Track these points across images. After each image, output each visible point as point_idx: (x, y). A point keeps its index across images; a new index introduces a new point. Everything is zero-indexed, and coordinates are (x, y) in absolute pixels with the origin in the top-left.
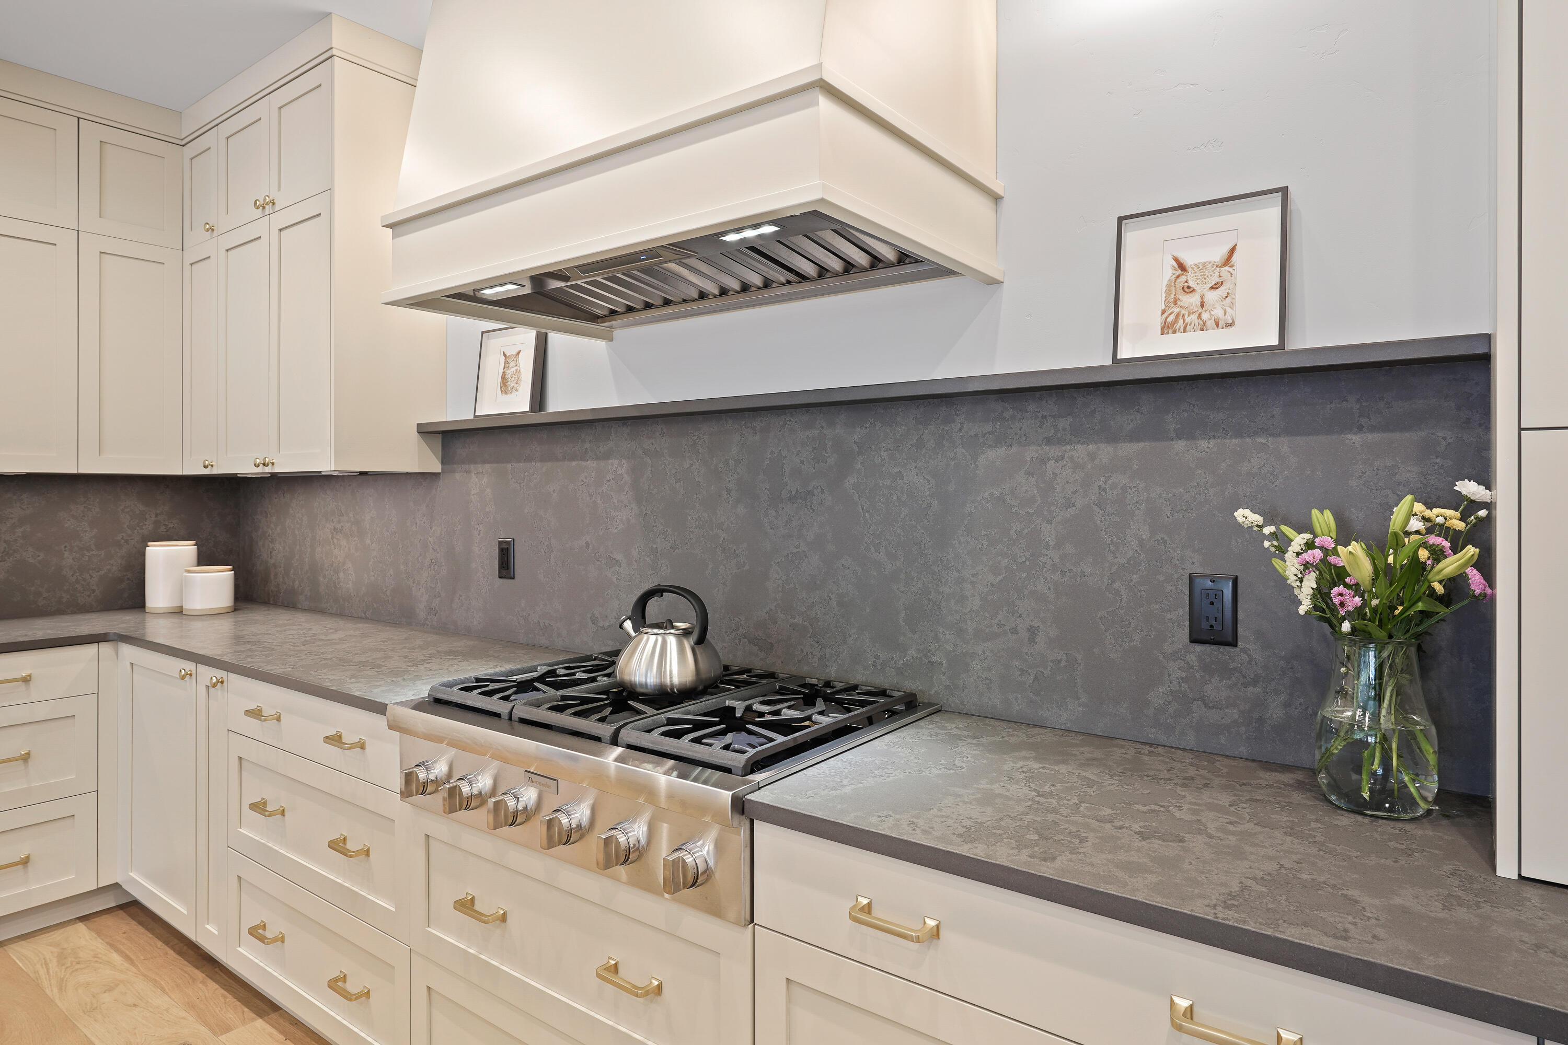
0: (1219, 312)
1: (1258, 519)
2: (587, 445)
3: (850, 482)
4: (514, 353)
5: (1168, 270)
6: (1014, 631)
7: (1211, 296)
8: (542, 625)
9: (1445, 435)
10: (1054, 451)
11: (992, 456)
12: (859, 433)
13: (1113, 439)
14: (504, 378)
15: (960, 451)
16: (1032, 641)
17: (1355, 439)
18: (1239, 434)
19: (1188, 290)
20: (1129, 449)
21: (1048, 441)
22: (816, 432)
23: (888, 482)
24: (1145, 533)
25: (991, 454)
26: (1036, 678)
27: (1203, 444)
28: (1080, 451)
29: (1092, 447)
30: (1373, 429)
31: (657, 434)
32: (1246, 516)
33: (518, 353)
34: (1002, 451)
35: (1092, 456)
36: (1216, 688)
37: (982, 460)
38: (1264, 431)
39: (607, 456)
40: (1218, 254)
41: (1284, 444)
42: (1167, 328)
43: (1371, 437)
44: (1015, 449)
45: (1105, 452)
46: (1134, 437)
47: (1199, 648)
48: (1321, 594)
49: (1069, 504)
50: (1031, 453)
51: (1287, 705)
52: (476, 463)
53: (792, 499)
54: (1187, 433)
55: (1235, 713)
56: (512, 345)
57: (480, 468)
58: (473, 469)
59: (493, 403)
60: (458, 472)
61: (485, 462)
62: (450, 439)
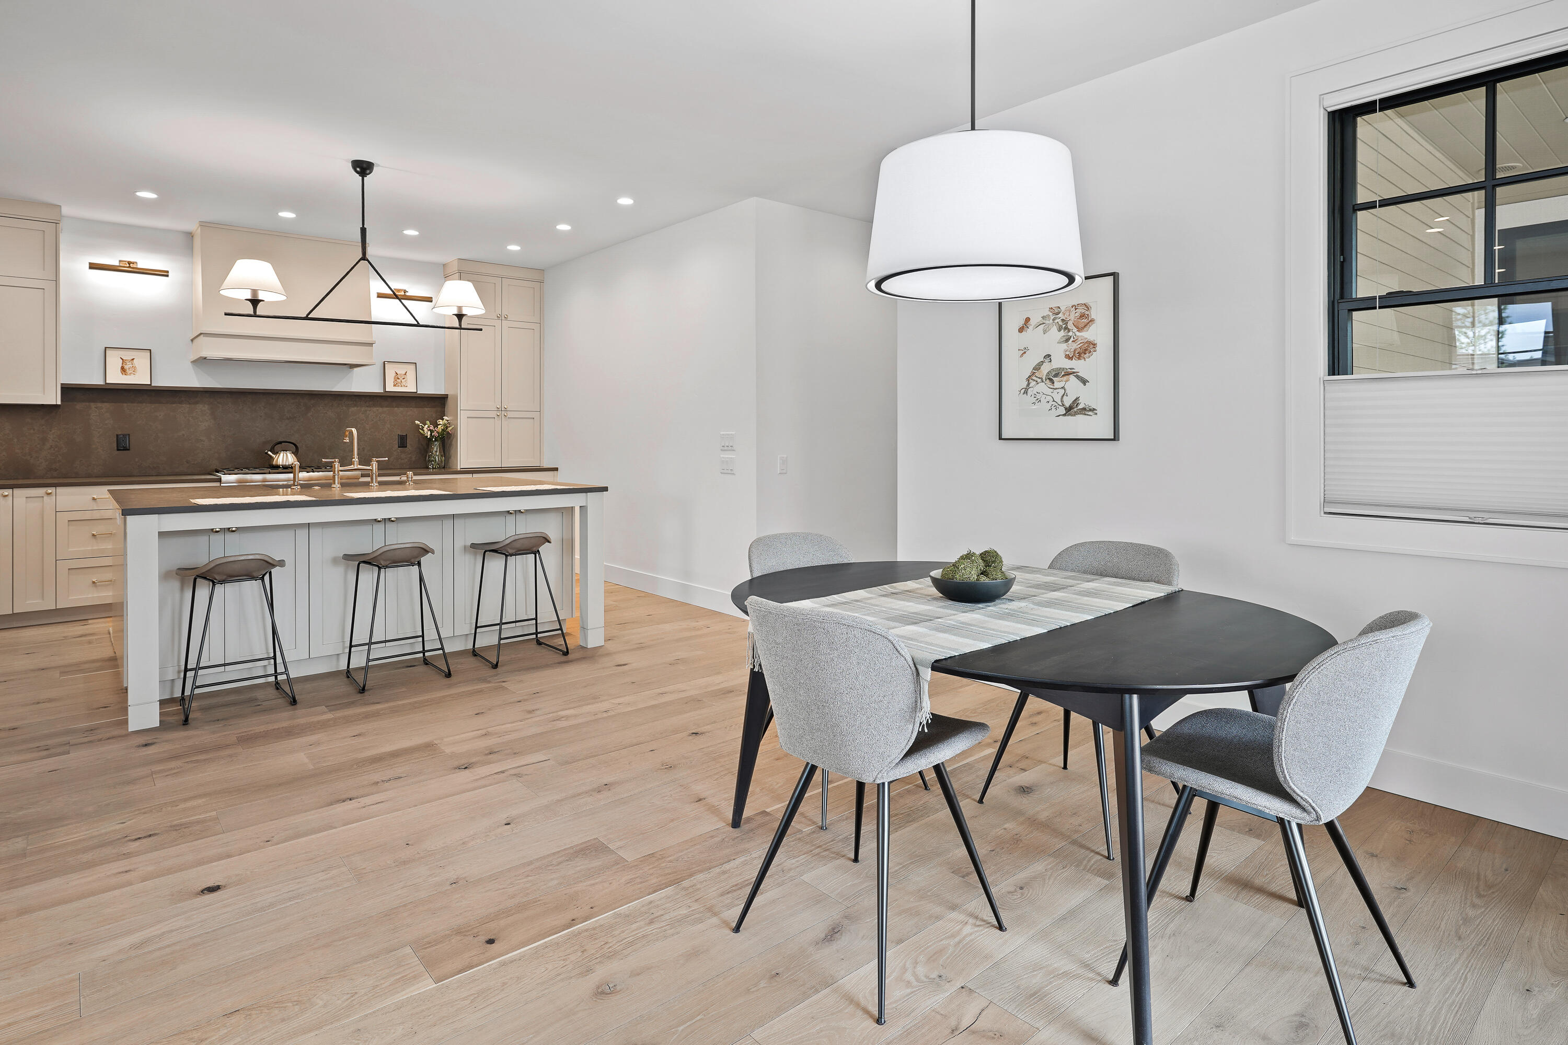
0: (405, 384)
1: (419, 423)
2: (183, 399)
3: (309, 415)
4: (130, 359)
5: (394, 374)
7: (403, 380)
8: (151, 467)
9: (439, 409)
10: (369, 409)
13: (382, 407)
14: (123, 368)
15: (344, 408)
16: (364, 451)
17: (426, 409)
18: (407, 407)
19: (398, 379)
20: (385, 409)
21: (367, 407)
22: (297, 401)
24: (389, 426)
25: (353, 409)
26: (364, 459)
27: (401, 409)
28: (375, 409)
29: (378, 408)
30: (429, 407)
31: (225, 397)
32: (417, 422)
33: (133, 359)
34: (355, 408)
35: (378, 410)
36: (403, 456)
37: (350, 410)
38: (412, 407)
39: (197, 403)
40: (404, 373)
41: (415, 409)
42: (394, 385)
43: (429, 409)
44: (358, 408)
45: (380, 410)
46: (386, 407)
47: (399, 448)
48: (431, 434)
49: (373, 421)
50: (363, 409)
51: (415, 457)
52: (96, 402)
53: (288, 419)
54: (398, 407)
55: (406, 460)
56: (127, 355)
57: (99, 405)
58: (93, 405)
59: (115, 378)
60: (79, 406)
61: (103, 402)
62: (68, 391)
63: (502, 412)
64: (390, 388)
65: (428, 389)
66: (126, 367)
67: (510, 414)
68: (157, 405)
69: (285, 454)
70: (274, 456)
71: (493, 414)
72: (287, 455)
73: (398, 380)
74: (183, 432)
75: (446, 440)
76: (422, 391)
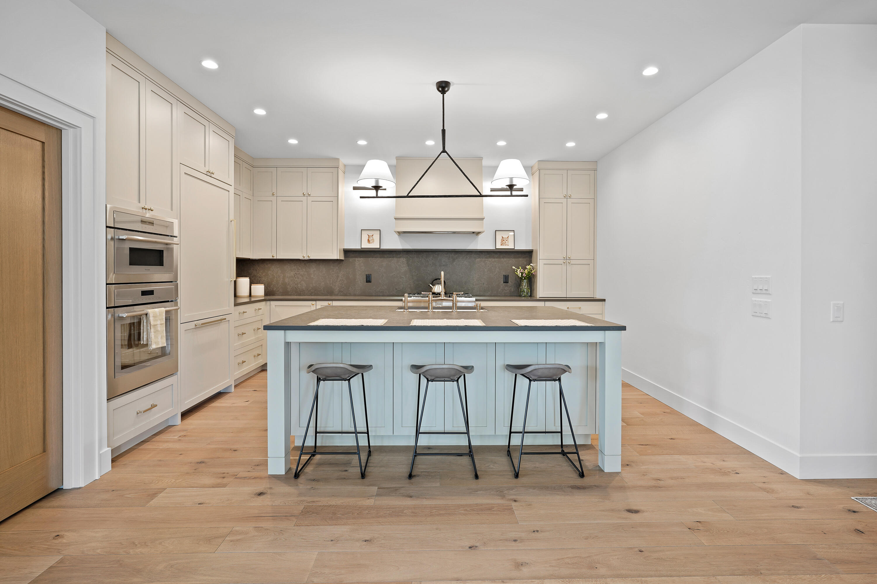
0: (507, 244)
1: (515, 268)
2: (394, 255)
3: (455, 263)
4: (372, 235)
5: (501, 238)
6: (481, 284)
7: (506, 242)
8: (380, 291)
9: (528, 259)
10: (487, 259)
11: (478, 260)
12: (456, 256)
13: (494, 258)
14: (368, 240)
15: (473, 259)
16: (484, 284)
17: (520, 259)
18: (509, 258)
19: (504, 240)
20: (496, 259)
21: (486, 258)
22: (448, 255)
23: (461, 263)
24: (498, 270)
25: (478, 259)
27: (505, 259)
28: (490, 260)
31: (413, 254)
32: (513, 267)
33: (373, 235)
34: (479, 259)
35: (492, 260)
36: (506, 288)
37: (476, 260)
38: (511, 258)
39: (400, 258)
40: (507, 237)
41: (513, 259)
42: (501, 245)
43: (522, 259)
44: (481, 259)
45: (493, 260)
46: (497, 258)
47: (504, 283)
48: (522, 275)
49: (489, 266)
50: (484, 259)
51: (514, 289)
52: (358, 258)
53: (444, 266)
54: (503, 258)
55: (508, 291)
56: (370, 233)
57: (359, 259)
58: (356, 259)
59: (366, 245)
60: (351, 260)
61: (361, 258)
62: (347, 252)
63: (567, 260)
64: (499, 246)
65: (521, 246)
66: (370, 239)
67: (573, 262)
68: (383, 259)
69: (438, 286)
70: (433, 287)
71: (561, 262)
72: (439, 286)
73: (503, 242)
74: (394, 273)
75: (531, 279)
76: (518, 248)
